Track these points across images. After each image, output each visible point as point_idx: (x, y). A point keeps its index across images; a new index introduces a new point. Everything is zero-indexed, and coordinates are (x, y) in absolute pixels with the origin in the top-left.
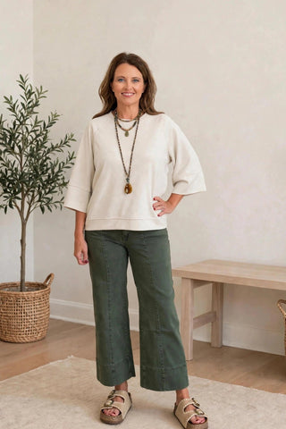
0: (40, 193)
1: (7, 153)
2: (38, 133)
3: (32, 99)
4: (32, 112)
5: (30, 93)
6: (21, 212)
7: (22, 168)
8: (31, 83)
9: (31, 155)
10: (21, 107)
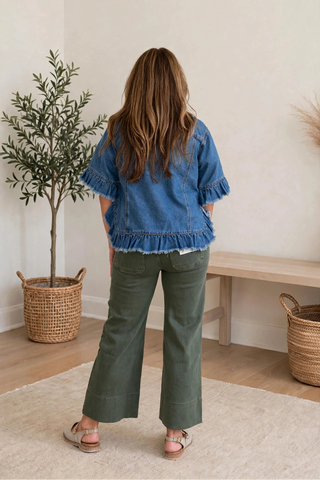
0: (71, 180)
1: (36, 136)
2: (69, 113)
3: (63, 76)
4: (62, 91)
5: (61, 70)
6: (51, 200)
7: (52, 152)
8: (63, 59)
9: (61, 138)
10: (51, 85)
